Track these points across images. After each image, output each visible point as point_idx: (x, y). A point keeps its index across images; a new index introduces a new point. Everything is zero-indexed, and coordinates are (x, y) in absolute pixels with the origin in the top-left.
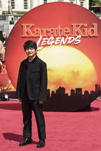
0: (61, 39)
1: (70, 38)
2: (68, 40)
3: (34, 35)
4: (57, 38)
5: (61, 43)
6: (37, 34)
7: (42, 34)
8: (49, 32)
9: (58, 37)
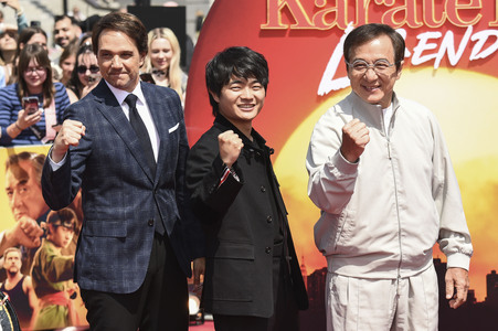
0: (438, 41)
1: (483, 35)
2: (471, 44)
3: (318, 22)
4: (423, 37)
5: (439, 56)
6: (331, 16)
7: (352, 17)
8: (383, 8)
9: (425, 29)
